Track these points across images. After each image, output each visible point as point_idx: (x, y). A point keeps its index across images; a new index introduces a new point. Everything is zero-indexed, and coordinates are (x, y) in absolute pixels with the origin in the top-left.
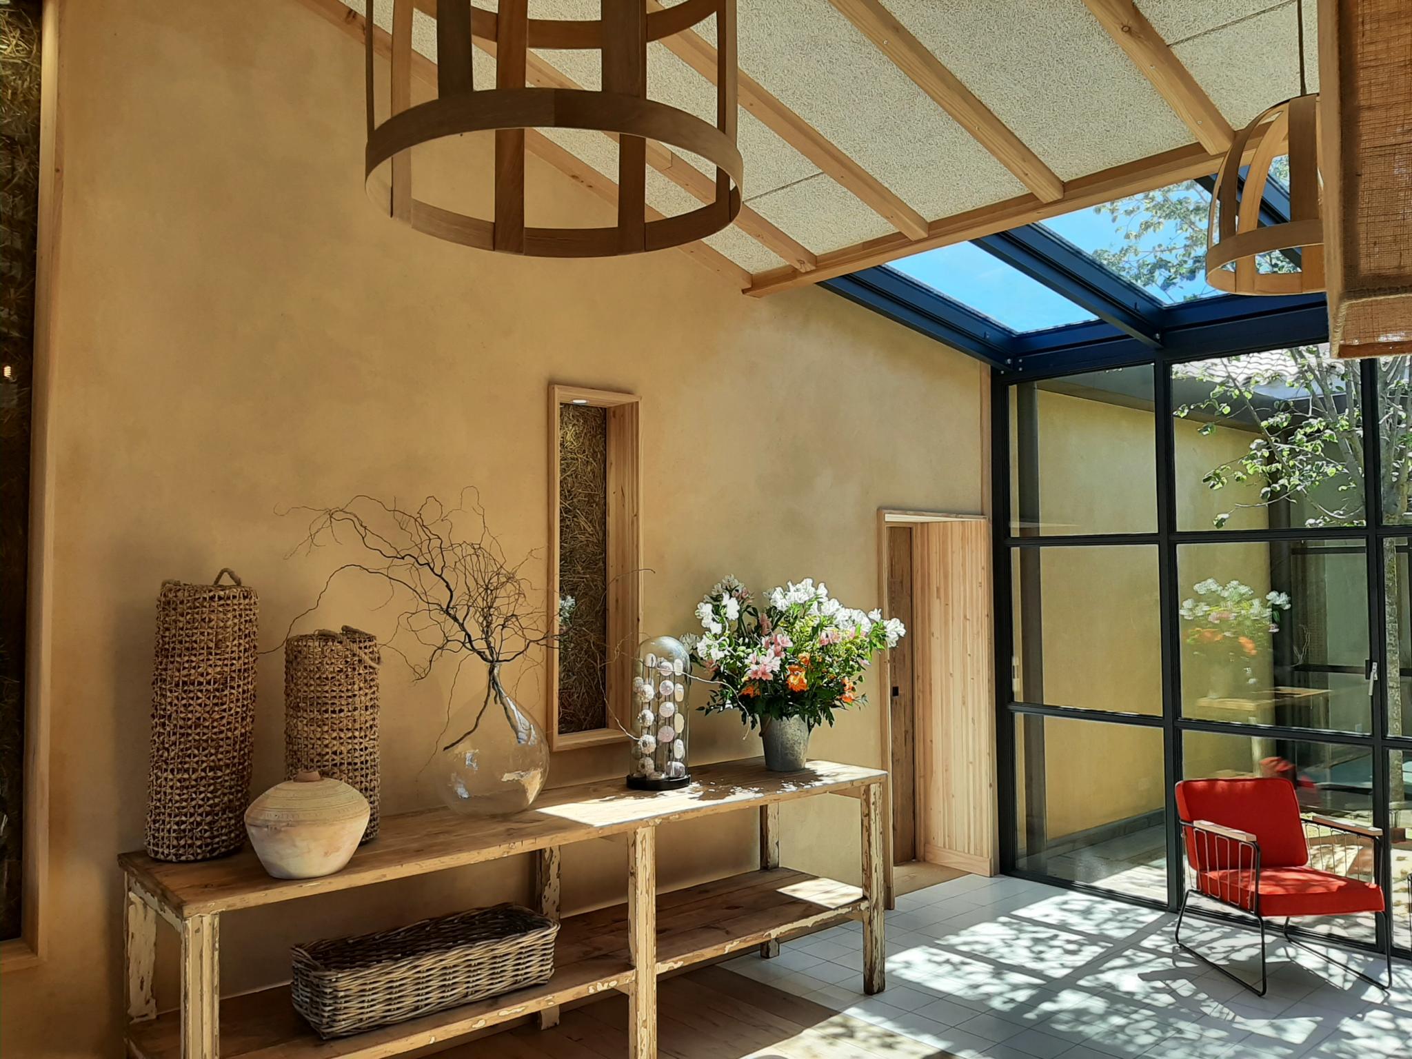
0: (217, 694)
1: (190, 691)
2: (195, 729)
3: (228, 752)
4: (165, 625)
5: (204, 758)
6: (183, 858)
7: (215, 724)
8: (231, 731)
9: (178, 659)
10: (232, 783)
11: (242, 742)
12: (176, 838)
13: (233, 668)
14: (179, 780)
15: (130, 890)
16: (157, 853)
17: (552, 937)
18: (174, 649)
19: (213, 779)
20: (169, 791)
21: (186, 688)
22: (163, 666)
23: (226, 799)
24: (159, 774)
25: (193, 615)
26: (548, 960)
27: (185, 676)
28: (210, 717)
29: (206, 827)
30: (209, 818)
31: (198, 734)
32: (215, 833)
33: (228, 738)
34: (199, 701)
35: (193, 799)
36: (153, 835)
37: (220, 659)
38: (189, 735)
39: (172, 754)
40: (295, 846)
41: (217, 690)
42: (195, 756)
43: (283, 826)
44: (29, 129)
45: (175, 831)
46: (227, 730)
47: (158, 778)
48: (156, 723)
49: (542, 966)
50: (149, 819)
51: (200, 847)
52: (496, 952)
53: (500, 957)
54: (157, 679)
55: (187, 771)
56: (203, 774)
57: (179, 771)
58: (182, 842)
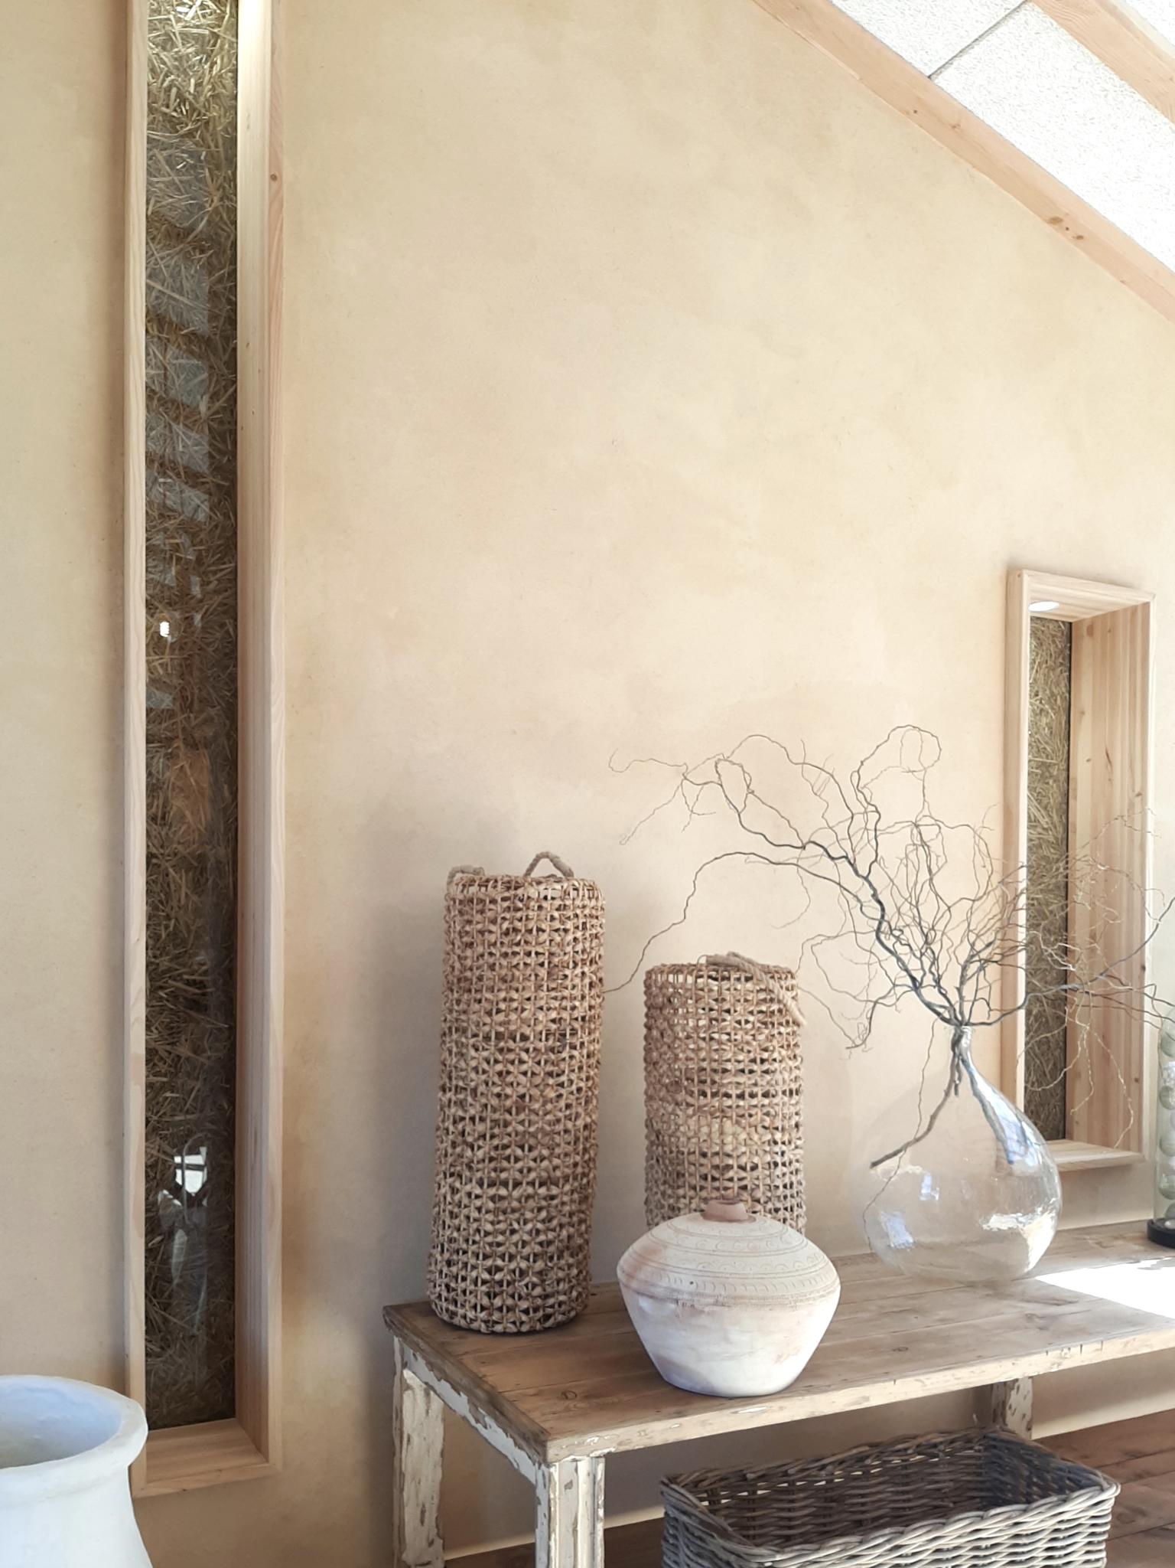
0: (553, 1057)
1: (510, 1050)
2: (518, 1114)
3: (566, 1155)
4: (466, 939)
5: (532, 1164)
6: (499, 1328)
7: (549, 1107)
8: (570, 1120)
9: (489, 996)
10: (574, 1207)
11: (586, 1139)
12: (488, 1295)
13: (576, 1014)
14: (493, 1199)
15: (405, 1365)
16: (453, 1314)
17: (1108, 1506)
18: (480, 978)
19: (545, 1199)
20: (475, 1214)
21: (502, 1044)
22: (463, 1006)
23: (564, 1233)
24: (457, 1185)
25: (512, 923)
26: (1099, 1543)
27: (500, 1024)
28: (541, 1095)
29: (535, 1279)
30: (539, 1265)
31: (522, 1122)
32: (549, 1290)
33: (566, 1131)
34: (524, 1067)
35: (513, 1232)
36: (447, 1286)
37: (555, 998)
38: (506, 1124)
39: (480, 1154)
40: (727, 1340)
41: (552, 1050)
42: (517, 1160)
43: (707, 1305)
44: (220, 142)
45: (484, 1282)
46: (565, 1117)
47: (454, 1191)
48: (450, 1101)
49: (1088, 1552)
50: (439, 1258)
51: (526, 1312)
52: (1024, 1527)
53: (1027, 1535)
54: (450, 1028)
55: (505, 1184)
56: (530, 1190)
57: (492, 1184)
58: (498, 1302)
